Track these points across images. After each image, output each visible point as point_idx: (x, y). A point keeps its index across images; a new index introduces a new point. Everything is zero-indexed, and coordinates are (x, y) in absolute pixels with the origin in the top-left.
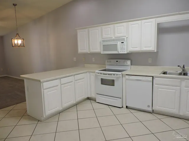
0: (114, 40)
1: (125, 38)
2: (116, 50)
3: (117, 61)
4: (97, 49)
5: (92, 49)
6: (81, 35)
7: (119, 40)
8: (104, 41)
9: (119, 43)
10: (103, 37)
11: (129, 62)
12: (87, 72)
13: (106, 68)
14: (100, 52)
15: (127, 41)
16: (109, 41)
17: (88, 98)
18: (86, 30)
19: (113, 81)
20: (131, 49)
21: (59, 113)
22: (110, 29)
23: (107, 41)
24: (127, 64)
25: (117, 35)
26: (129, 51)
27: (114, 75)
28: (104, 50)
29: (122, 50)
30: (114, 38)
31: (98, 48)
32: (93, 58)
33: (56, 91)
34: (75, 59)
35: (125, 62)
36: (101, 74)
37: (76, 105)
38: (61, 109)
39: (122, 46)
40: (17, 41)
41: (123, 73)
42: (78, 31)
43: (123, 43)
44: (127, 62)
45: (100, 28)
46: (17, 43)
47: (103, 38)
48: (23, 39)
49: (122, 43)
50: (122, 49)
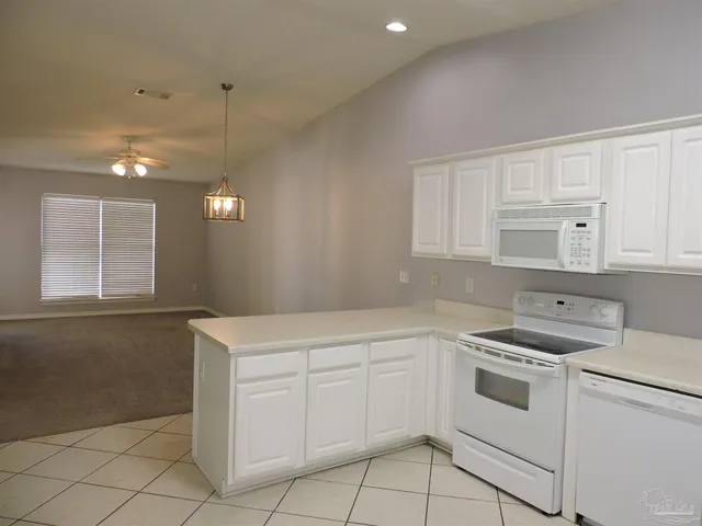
0: (545, 213)
1: (596, 206)
2: (554, 254)
3: (561, 303)
4: (480, 246)
5: (461, 245)
6: (428, 186)
7: (566, 213)
8: (504, 214)
9: (566, 226)
10: (504, 200)
11: (612, 313)
12: (428, 334)
13: (515, 326)
14: (490, 258)
15: (602, 218)
16: (526, 214)
17: (428, 442)
18: (446, 168)
19: (524, 387)
20: (620, 253)
21: (294, 479)
22: (532, 164)
23: (516, 214)
24: (604, 320)
25: (562, 191)
26: (611, 265)
27: (529, 362)
28: (503, 252)
29: (576, 255)
30: (547, 202)
31: (483, 243)
32: (470, 281)
33: (284, 392)
34: (404, 278)
35: (595, 310)
36: (478, 349)
37: (370, 458)
38: (299, 464)
39: (577, 241)
40: (222, 201)
41: (570, 358)
42: (417, 172)
43: (584, 225)
44: (606, 311)
45: (494, 161)
46: (221, 210)
47: (504, 204)
48: (238, 197)
49: (578, 225)
50: (577, 251)
